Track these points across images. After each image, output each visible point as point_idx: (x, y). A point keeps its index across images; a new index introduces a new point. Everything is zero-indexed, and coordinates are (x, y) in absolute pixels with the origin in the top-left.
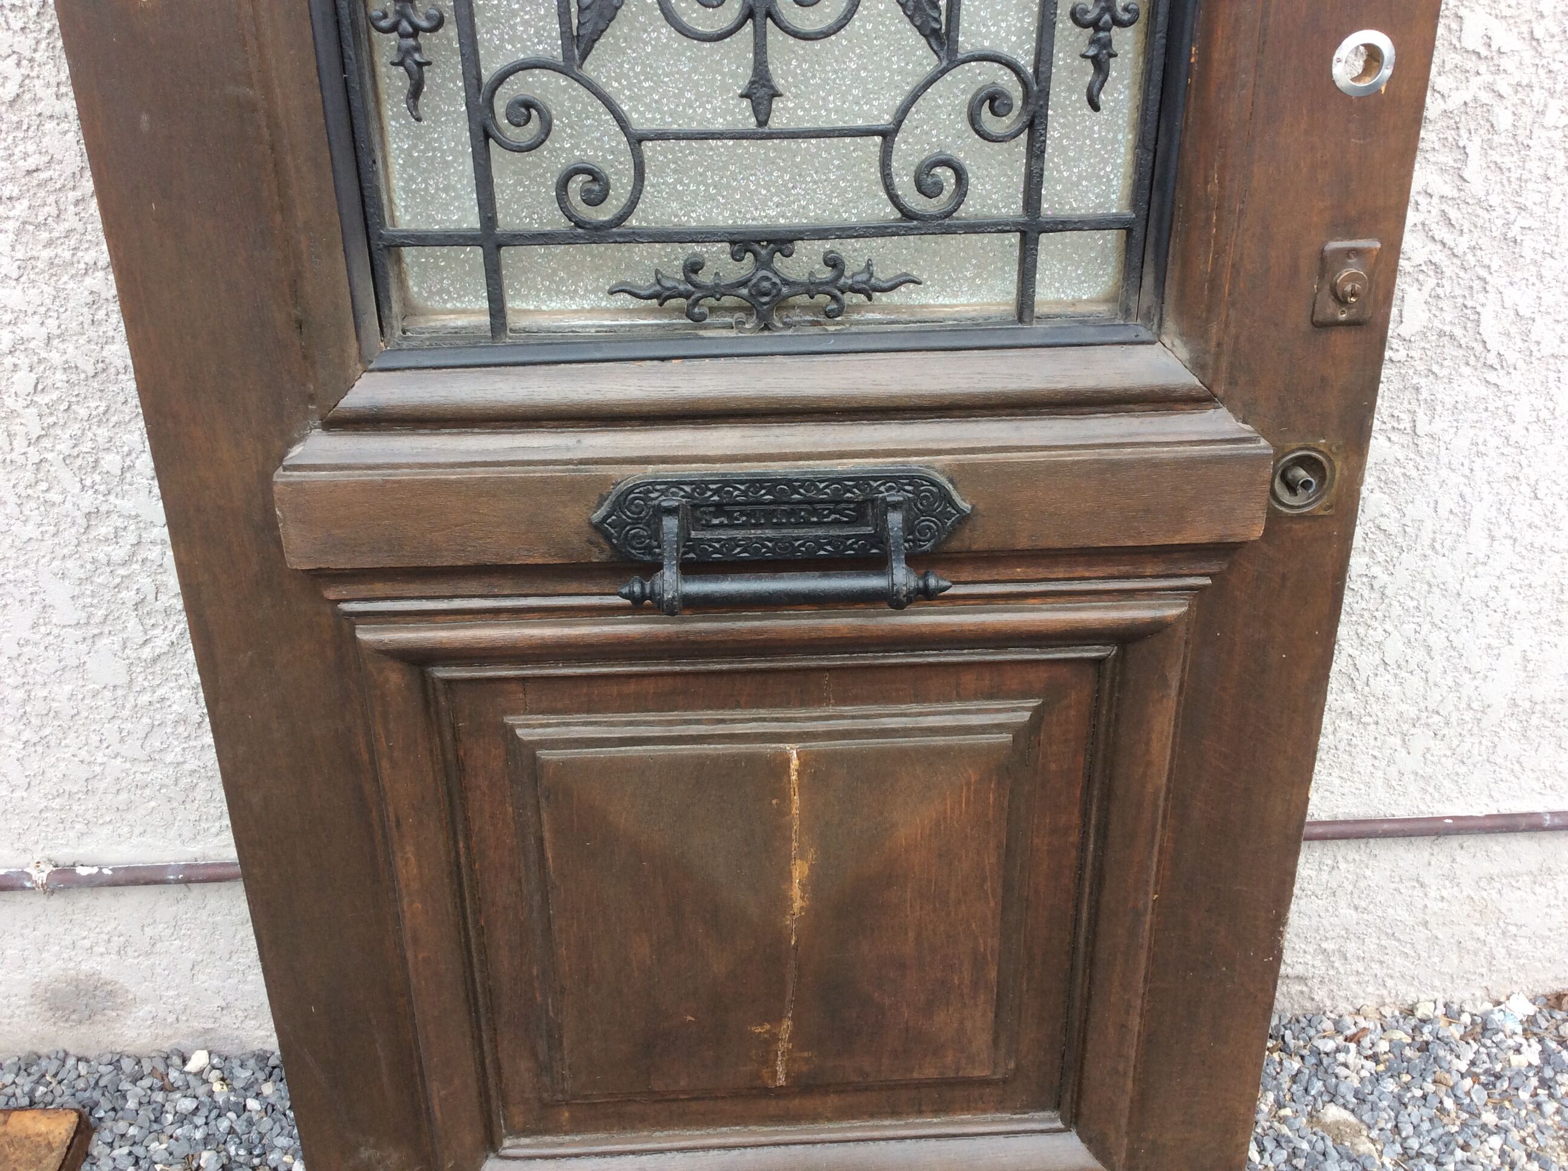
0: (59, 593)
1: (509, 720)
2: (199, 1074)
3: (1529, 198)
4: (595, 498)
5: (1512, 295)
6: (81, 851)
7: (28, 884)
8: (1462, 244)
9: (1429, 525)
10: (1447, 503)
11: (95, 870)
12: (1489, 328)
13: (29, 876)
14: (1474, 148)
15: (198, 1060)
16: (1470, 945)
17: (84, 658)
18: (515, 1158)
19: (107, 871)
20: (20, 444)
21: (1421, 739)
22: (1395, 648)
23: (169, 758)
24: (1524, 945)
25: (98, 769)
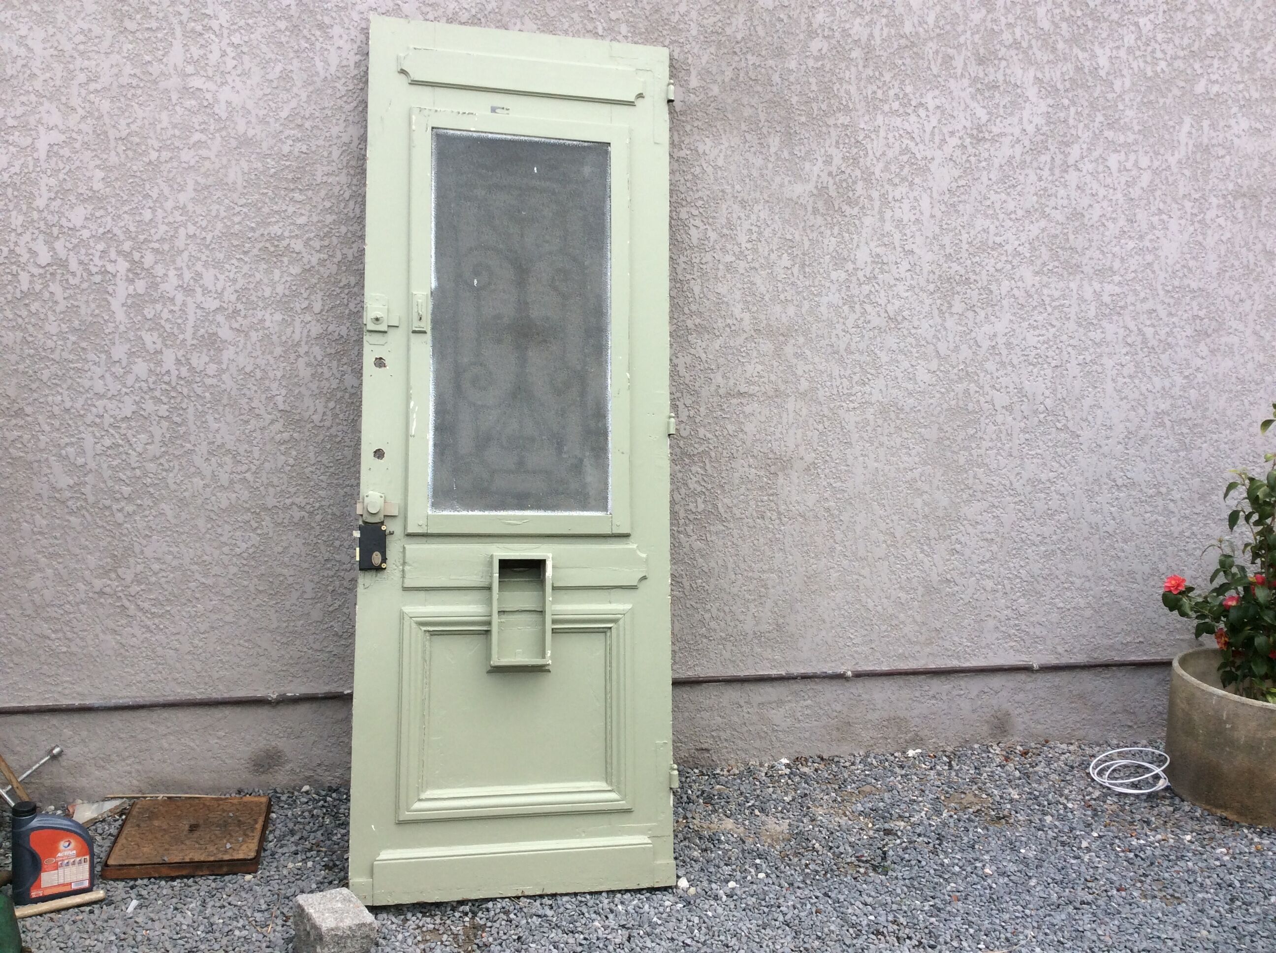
0: (309, 586)
2: (306, 792)
3: (723, 475)
5: (725, 500)
6: (287, 689)
8: (709, 486)
9: (716, 570)
10: (720, 562)
11: (293, 694)
12: (722, 510)
13: (270, 697)
14: (707, 461)
15: (305, 788)
16: (763, 734)
17: (310, 611)
20: (312, 537)
21: (729, 646)
22: (714, 611)
24: (781, 735)
25: (303, 654)
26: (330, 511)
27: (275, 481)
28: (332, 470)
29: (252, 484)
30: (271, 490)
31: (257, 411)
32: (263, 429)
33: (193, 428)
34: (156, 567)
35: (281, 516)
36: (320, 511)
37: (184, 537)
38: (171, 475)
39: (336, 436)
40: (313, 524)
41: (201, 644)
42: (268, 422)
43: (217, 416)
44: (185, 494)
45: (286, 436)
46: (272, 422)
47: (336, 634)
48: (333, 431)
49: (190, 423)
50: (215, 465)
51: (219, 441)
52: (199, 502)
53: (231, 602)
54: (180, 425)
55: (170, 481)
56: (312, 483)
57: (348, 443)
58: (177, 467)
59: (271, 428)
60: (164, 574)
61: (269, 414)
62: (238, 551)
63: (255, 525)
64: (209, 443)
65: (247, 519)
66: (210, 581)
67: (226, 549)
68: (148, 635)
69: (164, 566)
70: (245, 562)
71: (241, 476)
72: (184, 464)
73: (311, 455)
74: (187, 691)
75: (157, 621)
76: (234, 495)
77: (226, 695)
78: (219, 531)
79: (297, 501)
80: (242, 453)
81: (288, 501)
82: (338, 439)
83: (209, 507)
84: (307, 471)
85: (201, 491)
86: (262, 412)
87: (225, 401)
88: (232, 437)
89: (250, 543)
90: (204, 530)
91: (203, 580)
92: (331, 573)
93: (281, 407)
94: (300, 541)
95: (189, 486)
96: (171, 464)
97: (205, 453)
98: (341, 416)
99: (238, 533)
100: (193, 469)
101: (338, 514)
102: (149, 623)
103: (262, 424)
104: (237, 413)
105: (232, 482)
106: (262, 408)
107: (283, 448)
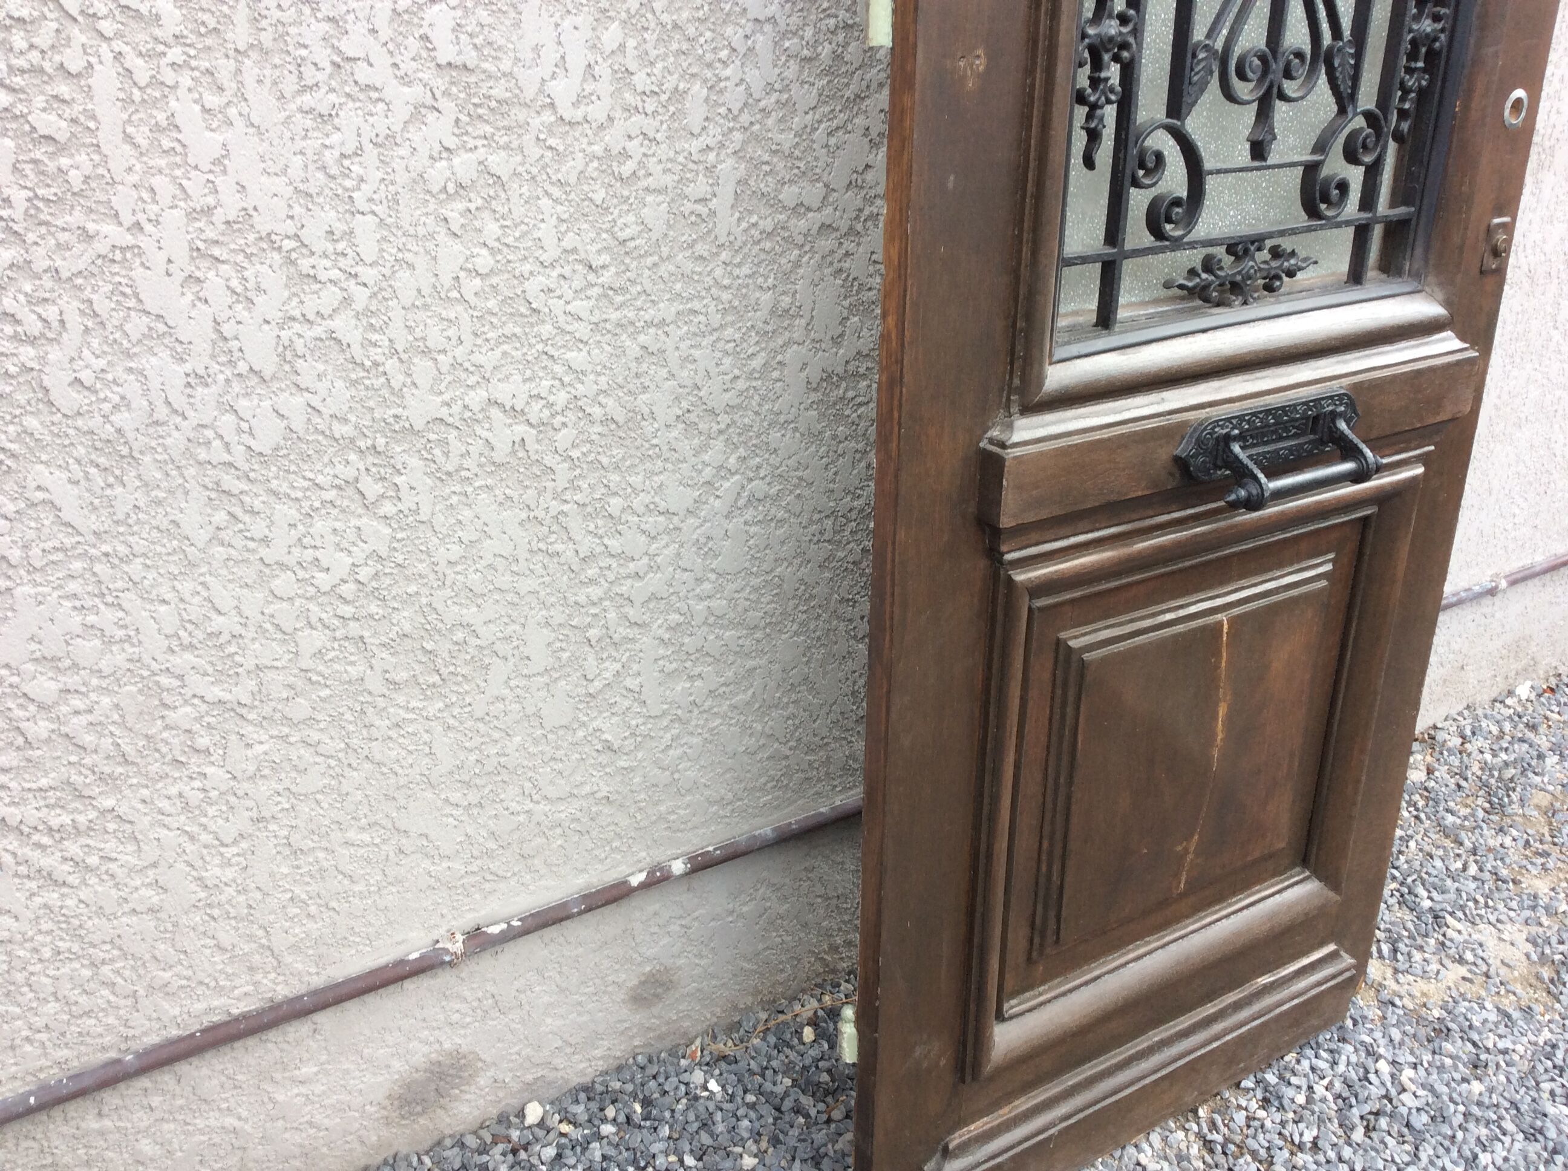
1: (1063, 635)
2: (541, 1124)
4: (1178, 438)
6: (483, 912)
7: (447, 958)
11: (504, 926)
13: (446, 951)
15: (534, 1113)
17: (540, 705)
18: (1022, 1014)
19: (516, 923)
23: (587, 789)
25: (522, 818)
26: (597, 411)
27: (435, 337)
28: (607, 277)
29: (357, 351)
30: (422, 366)
31: (363, 74)
32: (387, 141)
33: (120, 156)
34: (45, 686)
35: (457, 447)
36: (571, 416)
37: (135, 568)
38: (54, 354)
39: (625, 155)
40: (549, 460)
41: (229, 873)
42: (402, 113)
43: (212, 100)
44: (121, 418)
45: (464, 165)
46: (417, 114)
47: (609, 748)
48: (614, 138)
49: (109, 137)
50: (219, 298)
51: (231, 206)
52: (175, 440)
53: (315, 736)
54: (60, 148)
55: (57, 380)
56: (546, 330)
57: (660, 179)
58: (74, 320)
59: (415, 135)
60: (77, 703)
61: (405, 80)
62: (323, 580)
63: (372, 488)
64: (192, 215)
65: (349, 473)
66: (242, 692)
67: (283, 583)
68: (52, 897)
69: (72, 680)
70: (347, 610)
71: (318, 331)
72: (102, 305)
73: (546, 232)
74: (199, 1007)
75: (73, 848)
76: (299, 400)
77: (318, 981)
78: (258, 528)
79: (503, 391)
80: (321, 245)
81: (476, 398)
82: (627, 168)
83: (218, 454)
84: (533, 287)
85: (179, 401)
86: (379, 74)
87: (240, 34)
88: (279, 184)
89: (359, 553)
90: (201, 536)
91: (216, 692)
92: (595, 592)
93: (446, 53)
94: (513, 515)
95: (132, 387)
96: (51, 312)
97: (181, 256)
98: (640, 80)
99: (320, 525)
100: (137, 325)
101: (620, 417)
102: (47, 862)
103: (381, 125)
104: (290, 85)
105: (287, 353)
106: (381, 60)
107: (454, 211)
